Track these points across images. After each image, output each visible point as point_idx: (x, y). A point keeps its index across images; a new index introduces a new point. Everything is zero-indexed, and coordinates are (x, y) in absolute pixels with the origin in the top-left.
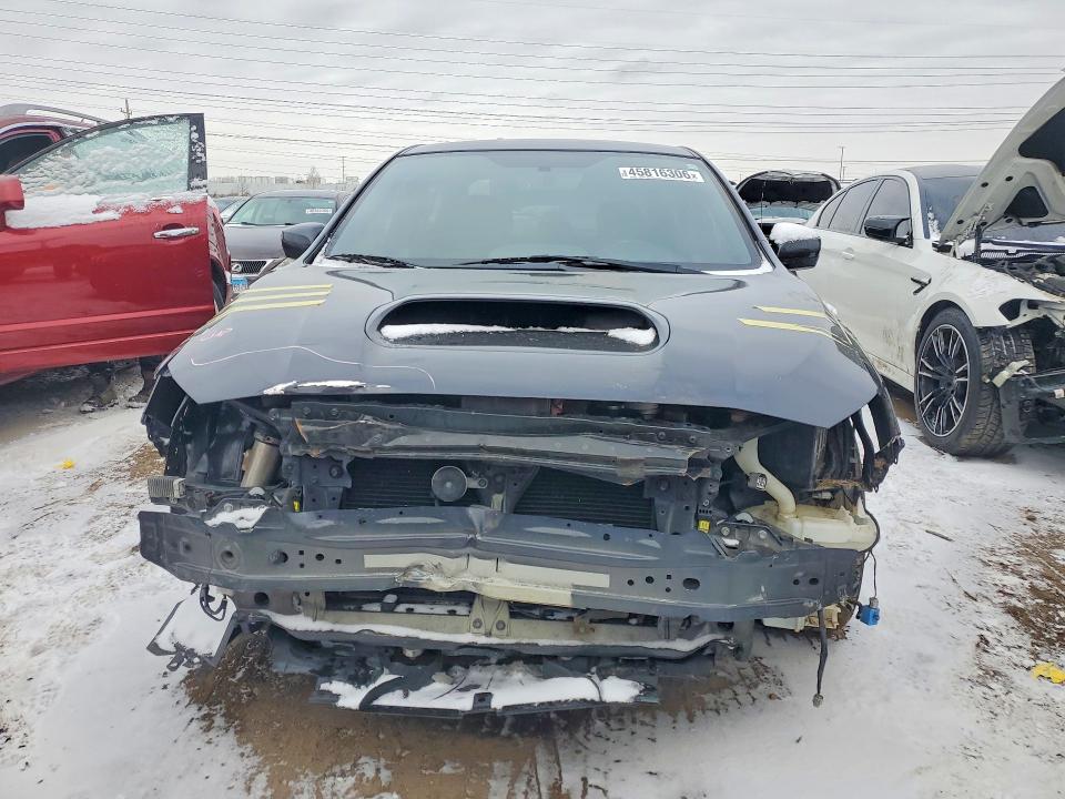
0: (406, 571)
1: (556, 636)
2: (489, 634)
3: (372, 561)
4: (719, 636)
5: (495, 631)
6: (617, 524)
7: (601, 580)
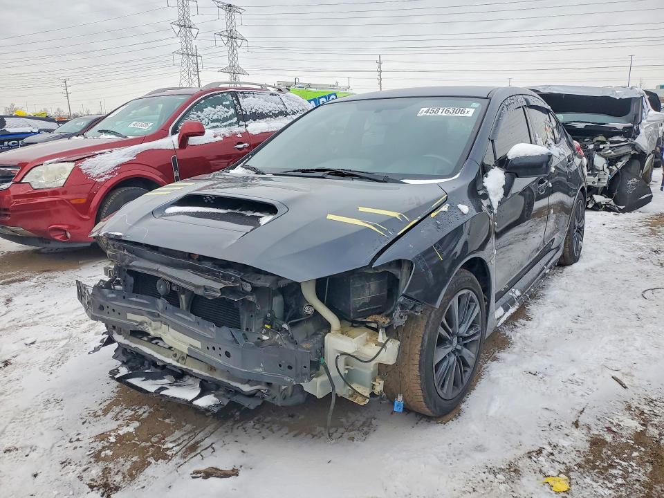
0: (141, 323)
1: (201, 369)
2: (178, 361)
3: (130, 316)
4: (264, 388)
5: (180, 360)
6: (203, 318)
7: (198, 344)
